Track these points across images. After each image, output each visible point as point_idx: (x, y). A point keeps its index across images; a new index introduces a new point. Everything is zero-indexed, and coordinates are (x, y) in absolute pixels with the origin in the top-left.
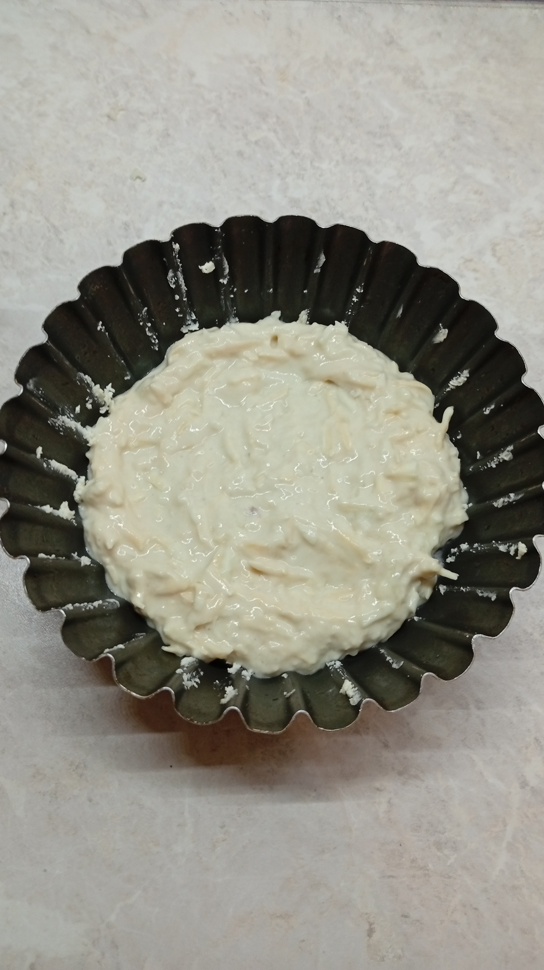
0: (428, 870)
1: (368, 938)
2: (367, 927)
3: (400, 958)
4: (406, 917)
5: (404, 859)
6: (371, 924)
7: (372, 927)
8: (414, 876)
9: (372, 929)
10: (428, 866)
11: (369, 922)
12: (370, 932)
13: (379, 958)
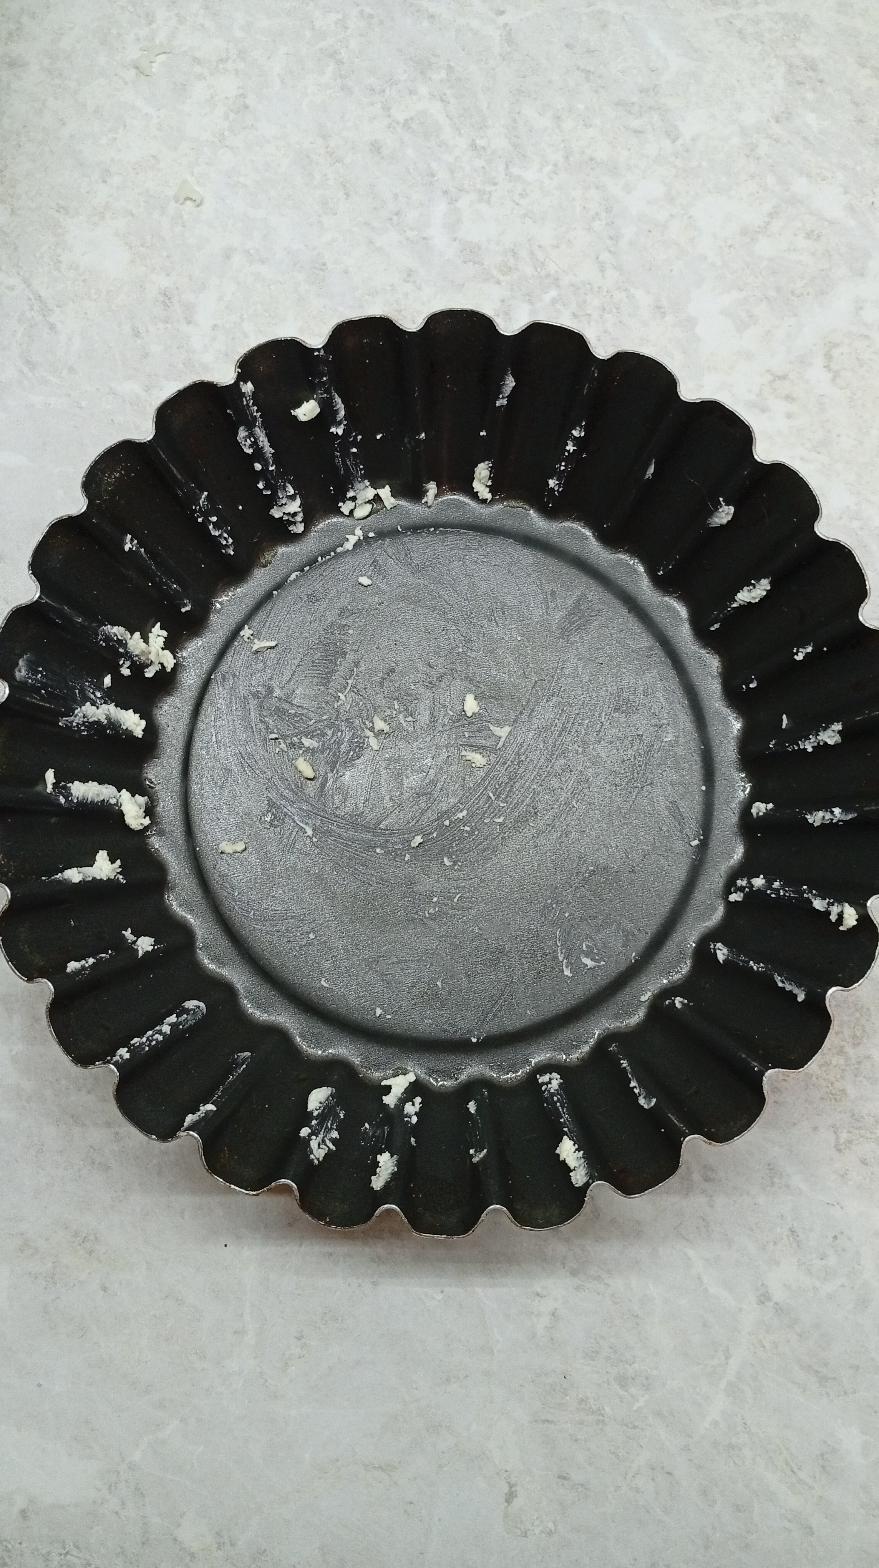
0: (603, 1416)
1: (506, 1504)
2: (506, 1489)
3: (550, 1534)
4: (565, 1478)
5: (568, 1398)
6: (511, 1486)
7: (513, 1489)
8: (581, 1423)
9: (513, 1492)
10: (604, 1409)
11: (509, 1483)
12: (510, 1497)
13: (519, 1532)
